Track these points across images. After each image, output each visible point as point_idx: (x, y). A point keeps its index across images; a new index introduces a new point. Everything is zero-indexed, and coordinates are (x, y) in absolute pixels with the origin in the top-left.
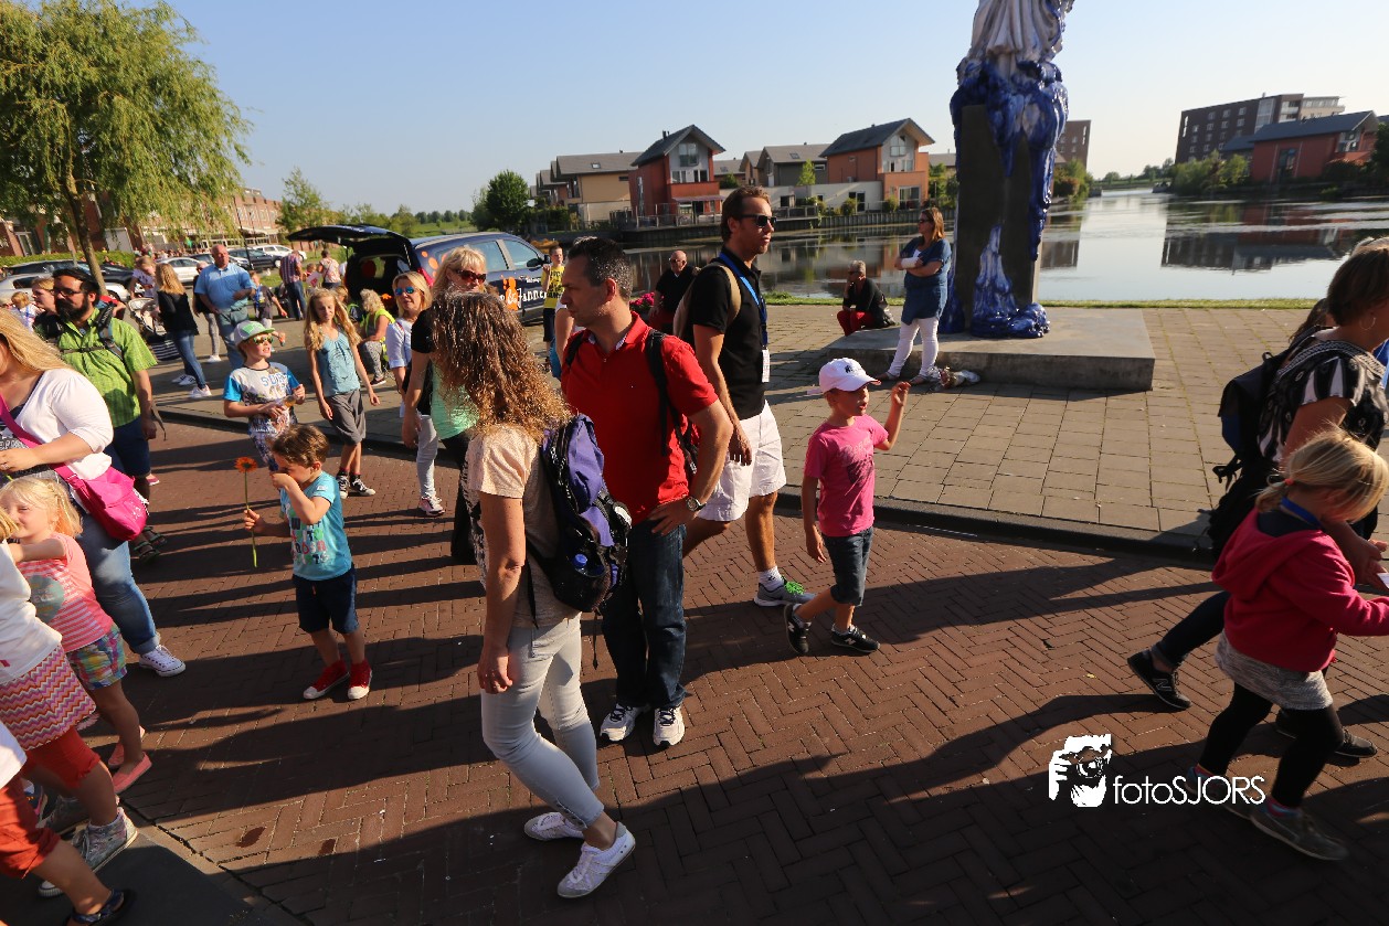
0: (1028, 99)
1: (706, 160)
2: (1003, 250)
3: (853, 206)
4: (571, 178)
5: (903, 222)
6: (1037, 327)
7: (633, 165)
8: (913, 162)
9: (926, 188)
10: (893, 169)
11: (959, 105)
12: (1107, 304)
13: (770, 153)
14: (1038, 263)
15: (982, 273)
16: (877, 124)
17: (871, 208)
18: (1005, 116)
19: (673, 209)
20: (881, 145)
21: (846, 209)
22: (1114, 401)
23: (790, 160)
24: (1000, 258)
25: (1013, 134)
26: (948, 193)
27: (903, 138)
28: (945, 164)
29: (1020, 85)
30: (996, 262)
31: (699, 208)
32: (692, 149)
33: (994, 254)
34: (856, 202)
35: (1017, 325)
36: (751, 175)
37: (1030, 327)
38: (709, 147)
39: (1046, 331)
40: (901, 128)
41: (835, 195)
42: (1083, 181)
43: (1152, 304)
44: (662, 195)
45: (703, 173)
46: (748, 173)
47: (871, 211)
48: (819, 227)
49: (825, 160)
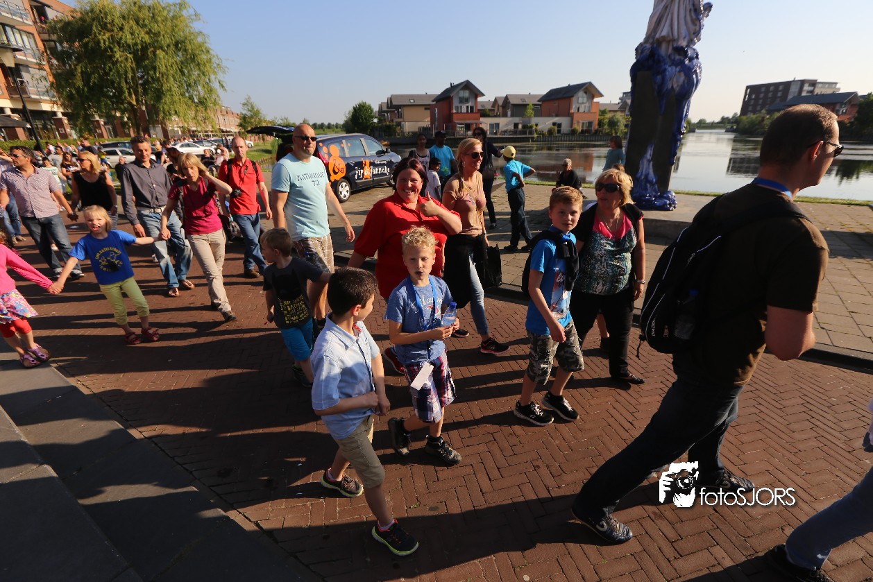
1: (473, 101)
2: (654, 158)
3: (555, 131)
4: (398, 107)
5: (582, 141)
6: (670, 204)
7: (433, 101)
8: (590, 107)
9: (597, 123)
10: (578, 110)
11: (635, 71)
13: (509, 97)
14: (673, 167)
15: (640, 171)
16: (571, 84)
17: (565, 132)
18: (663, 79)
19: (454, 127)
20: (573, 96)
21: (550, 132)
23: (521, 103)
24: (652, 163)
25: (667, 89)
26: (609, 126)
27: (586, 93)
28: (608, 109)
29: (674, 60)
31: (468, 127)
32: (466, 94)
33: (649, 161)
34: (556, 128)
35: (659, 203)
36: (498, 110)
37: (666, 204)
38: (476, 93)
39: (675, 207)
40: (585, 87)
41: (544, 124)
44: (448, 119)
45: (472, 108)
46: (496, 109)
47: (565, 134)
48: (535, 141)
49: (541, 103)
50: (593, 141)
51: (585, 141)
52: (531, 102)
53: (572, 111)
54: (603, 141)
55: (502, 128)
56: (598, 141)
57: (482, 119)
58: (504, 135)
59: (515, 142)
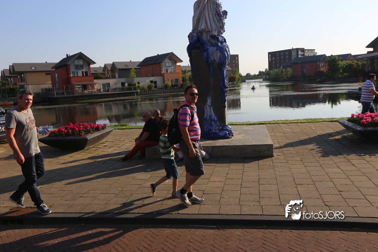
0: (215, 49)
1: (87, 67)
2: (213, 104)
3: (152, 86)
4: (21, 73)
5: (173, 92)
6: (229, 134)
7: (53, 68)
8: (175, 69)
9: (181, 79)
10: (167, 72)
11: (190, 49)
12: (253, 123)
13: (116, 65)
14: (226, 109)
15: (206, 114)
16: (159, 54)
18: (208, 54)
19: (73, 88)
20: (162, 62)
21: (149, 87)
22: (261, 162)
23: (125, 68)
24: (212, 107)
25: (211, 61)
26: (190, 81)
27: (170, 60)
28: (187, 70)
29: (212, 43)
30: (210, 109)
31: (85, 87)
32: (81, 62)
33: (209, 106)
34: (153, 85)
35: (221, 134)
36: (108, 74)
37: (226, 134)
38: (89, 62)
39: (232, 136)
40: (169, 56)
41: (144, 82)
42: (239, 76)
43: (269, 123)
44: (67, 81)
45: (86, 72)
46: (106, 72)
47: (160, 88)
48: (139, 95)
49: (139, 67)
50: (180, 92)
51: (177, 92)
53: (163, 72)
55: (112, 86)
57: (95, 81)
58: (115, 91)
59: (124, 96)
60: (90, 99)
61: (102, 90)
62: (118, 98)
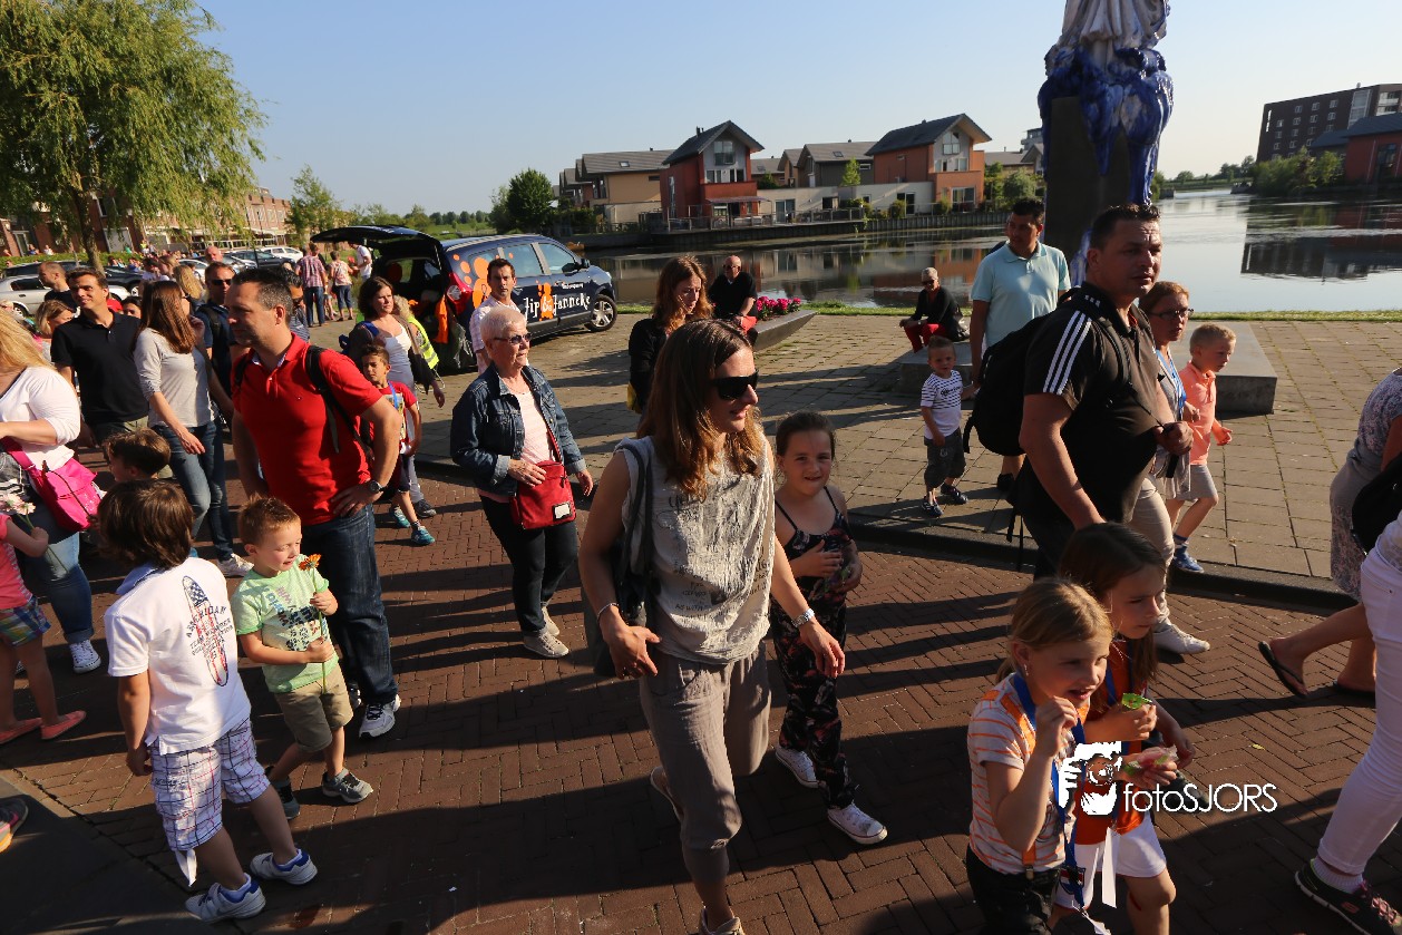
1: (743, 159)
3: (902, 209)
4: (598, 177)
5: (957, 226)
7: (664, 163)
8: (967, 161)
9: (982, 189)
10: (945, 169)
11: (1047, 97)
13: (811, 151)
16: (928, 120)
17: (922, 210)
18: (1102, 109)
19: (707, 211)
20: (933, 143)
21: (894, 210)
23: (833, 159)
25: (1110, 128)
26: (1005, 194)
27: (957, 135)
28: (1002, 162)
29: (1119, 74)
31: (735, 209)
32: (729, 147)
34: (905, 203)
36: (791, 175)
38: (746, 145)
40: (954, 124)
41: (882, 196)
42: (1154, 181)
44: (695, 196)
45: (740, 172)
46: (787, 173)
47: (921, 214)
48: (865, 231)
49: (872, 158)
50: (976, 225)
51: (966, 225)
52: (853, 157)
54: (997, 223)
55: (800, 209)
56: (986, 224)
57: (760, 194)
58: (805, 221)
59: (827, 233)
60: (746, 240)
61: (775, 218)
62: (813, 239)
